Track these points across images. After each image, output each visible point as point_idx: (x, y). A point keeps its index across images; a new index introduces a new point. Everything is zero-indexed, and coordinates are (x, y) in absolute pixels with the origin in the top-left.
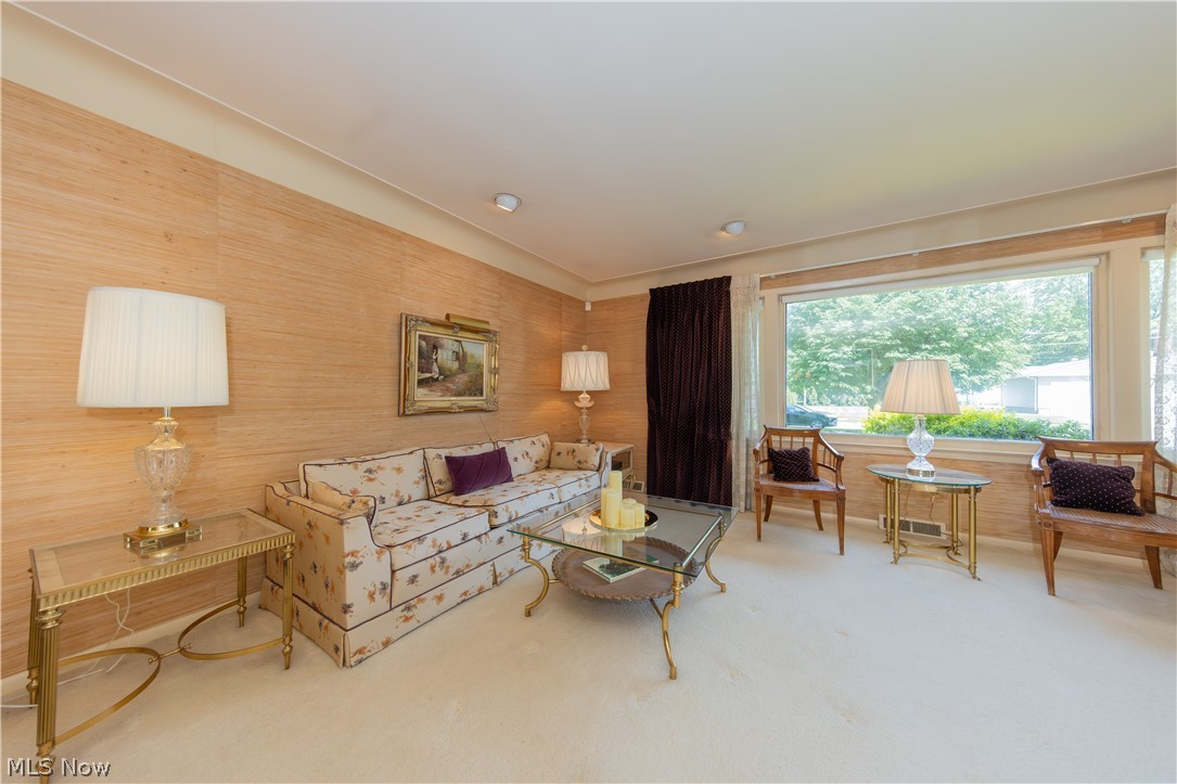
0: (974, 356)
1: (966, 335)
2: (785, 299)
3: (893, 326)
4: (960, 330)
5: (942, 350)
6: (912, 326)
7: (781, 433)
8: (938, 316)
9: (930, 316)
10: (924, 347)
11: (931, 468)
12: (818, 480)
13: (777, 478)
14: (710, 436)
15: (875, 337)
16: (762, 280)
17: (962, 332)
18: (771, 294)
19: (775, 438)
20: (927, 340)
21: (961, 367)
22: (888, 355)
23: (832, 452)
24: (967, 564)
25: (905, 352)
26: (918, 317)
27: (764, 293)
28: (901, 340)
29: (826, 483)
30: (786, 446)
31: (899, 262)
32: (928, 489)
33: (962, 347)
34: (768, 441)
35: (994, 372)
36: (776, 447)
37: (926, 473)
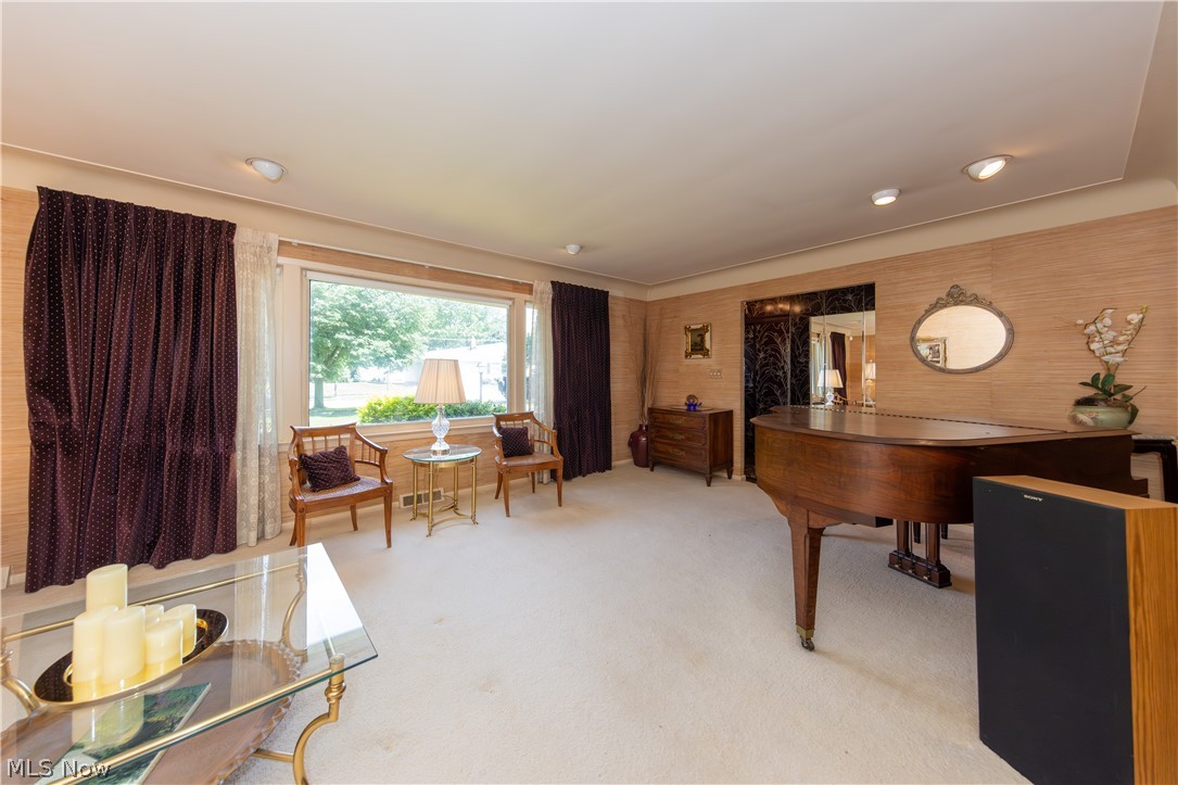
0: (399, 343)
1: (394, 326)
2: (310, 275)
3: (341, 308)
4: (391, 321)
5: (378, 336)
6: (357, 311)
7: (313, 433)
8: (376, 307)
9: (371, 305)
10: (366, 332)
11: (446, 447)
12: (359, 479)
13: (316, 488)
14: (198, 451)
15: (326, 317)
16: (281, 243)
17: (392, 323)
18: (292, 264)
19: (307, 440)
20: (368, 326)
21: (390, 351)
22: (337, 336)
23: (371, 446)
24: (470, 515)
25: (351, 335)
26: (362, 305)
27: (282, 260)
28: (348, 323)
29: (369, 481)
30: (320, 448)
31: (416, 270)
32: (443, 465)
33: (390, 335)
34: (299, 446)
35: (408, 356)
36: (309, 451)
37: (445, 452)
